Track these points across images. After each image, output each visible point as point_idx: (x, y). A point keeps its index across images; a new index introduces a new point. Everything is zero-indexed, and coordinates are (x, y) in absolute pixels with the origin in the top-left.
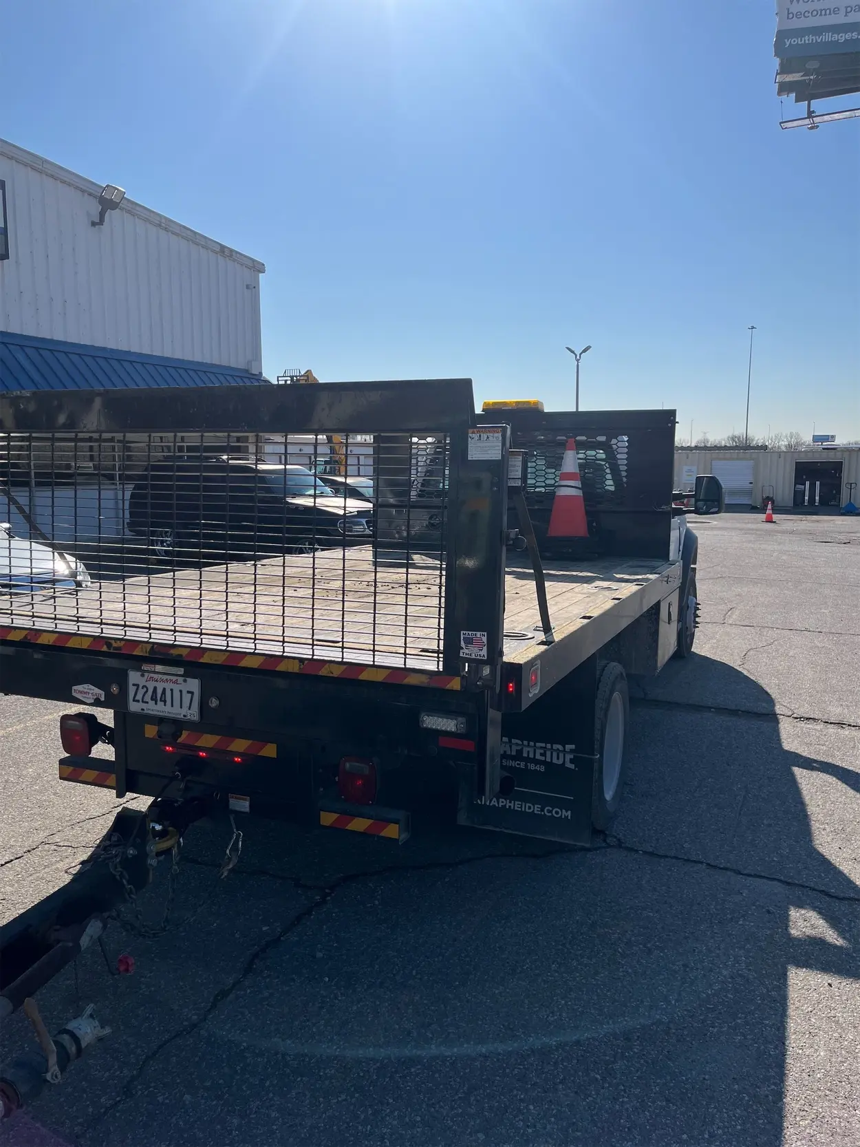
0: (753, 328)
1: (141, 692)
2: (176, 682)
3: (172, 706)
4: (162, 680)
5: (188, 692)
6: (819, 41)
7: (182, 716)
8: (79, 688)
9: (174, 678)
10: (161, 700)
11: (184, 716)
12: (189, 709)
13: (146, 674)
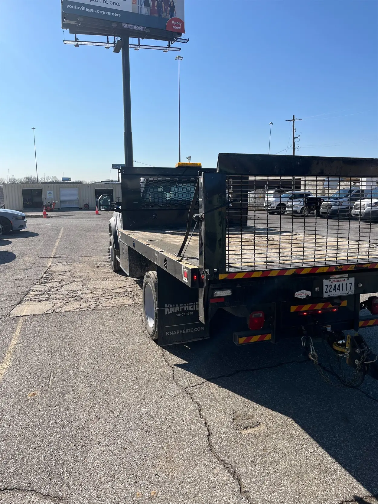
0: (34, 128)
1: (329, 287)
2: (344, 280)
3: (342, 291)
4: (338, 281)
5: (350, 283)
6: (81, 9)
7: (346, 294)
8: (299, 292)
9: (343, 279)
10: (338, 289)
11: (347, 293)
12: (350, 290)
13: (331, 280)
